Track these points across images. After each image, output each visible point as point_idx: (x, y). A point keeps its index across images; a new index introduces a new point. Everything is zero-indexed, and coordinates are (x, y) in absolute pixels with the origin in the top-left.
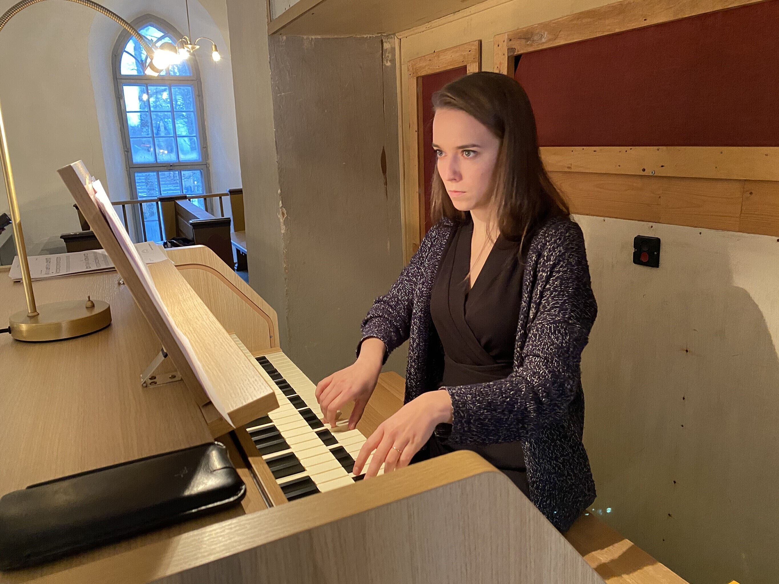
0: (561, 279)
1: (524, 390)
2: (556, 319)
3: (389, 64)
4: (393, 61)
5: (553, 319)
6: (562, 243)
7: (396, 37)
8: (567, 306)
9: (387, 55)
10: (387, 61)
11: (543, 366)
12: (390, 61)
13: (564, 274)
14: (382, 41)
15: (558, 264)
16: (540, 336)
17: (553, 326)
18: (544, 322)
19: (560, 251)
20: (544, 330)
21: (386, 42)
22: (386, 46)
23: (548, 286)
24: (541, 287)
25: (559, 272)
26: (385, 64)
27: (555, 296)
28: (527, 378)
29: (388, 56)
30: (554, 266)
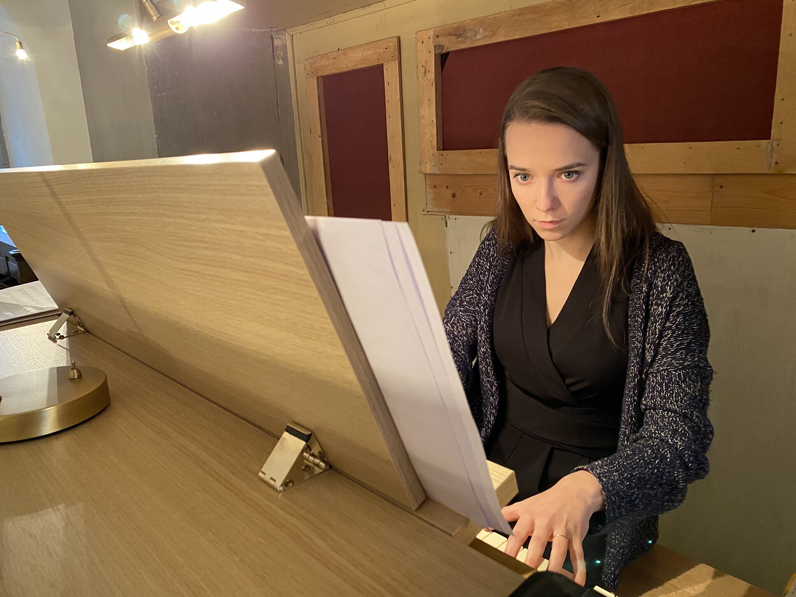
0: (683, 314)
1: (669, 456)
2: (685, 364)
3: (281, 62)
4: (285, 59)
5: (681, 364)
6: (678, 270)
7: (286, 33)
8: (693, 346)
9: (278, 52)
10: (279, 61)
11: (681, 423)
12: (282, 59)
13: (686, 307)
14: (272, 36)
15: (677, 295)
16: (667, 386)
17: (683, 372)
18: (670, 369)
19: (676, 280)
20: (672, 378)
21: (277, 39)
22: (277, 42)
23: (668, 324)
24: (660, 325)
25: (679, 306)
26: (276, 63)
27: (678, 335)
28: (668, 441)
29: (280, 54)
30: (673, 299)
